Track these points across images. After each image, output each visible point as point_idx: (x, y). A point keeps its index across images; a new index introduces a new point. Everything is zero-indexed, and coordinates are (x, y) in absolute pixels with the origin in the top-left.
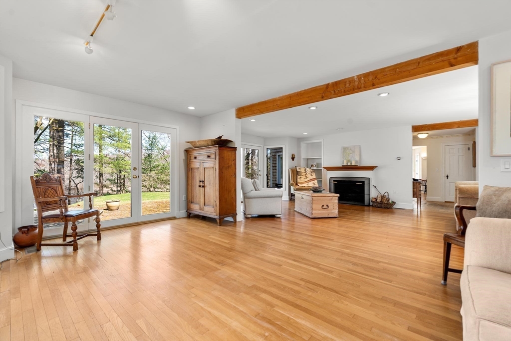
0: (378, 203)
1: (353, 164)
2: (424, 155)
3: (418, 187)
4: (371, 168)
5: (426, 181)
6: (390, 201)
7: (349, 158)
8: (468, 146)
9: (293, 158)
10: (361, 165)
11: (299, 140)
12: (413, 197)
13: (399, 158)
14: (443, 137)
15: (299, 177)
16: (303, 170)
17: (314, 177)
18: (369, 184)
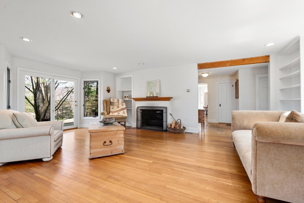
0: (172, 129)
1: (155, 95)
2: (206, 91)
3: (202, 115)
4: (168, 99)
5: (207, 108)
6: (182, 127)
7: (152, 91)
8: (232, 84)
9: (109, 91)
10: (161, 97)
11: (115, 75)
12: (199, 122)
13: (188, 91)
14: (217, 77)
15: (111, 107)
16: (116, 101)
17: (125, 106)
18: (167, 112)
